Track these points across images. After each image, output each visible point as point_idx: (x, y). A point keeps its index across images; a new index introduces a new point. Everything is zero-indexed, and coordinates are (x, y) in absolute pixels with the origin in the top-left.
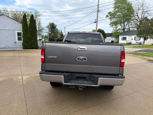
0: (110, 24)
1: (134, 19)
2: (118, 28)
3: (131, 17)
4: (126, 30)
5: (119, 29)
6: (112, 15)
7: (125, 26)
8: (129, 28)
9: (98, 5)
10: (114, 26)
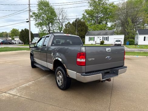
0: (36, 25)
1: (57, 22)
2: (43, 30)
3: (54, 20)
4: (51, 32)
5: (45, 30)
6: (37, 15)
7: (50, 28)
8: (53, 30)
9: (29, 5)
10: (40, 27)
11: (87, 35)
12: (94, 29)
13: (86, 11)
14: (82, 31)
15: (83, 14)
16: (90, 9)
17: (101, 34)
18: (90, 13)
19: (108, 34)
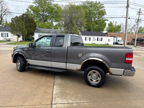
11: (37, 32)
12: (42, 27)
13: (31, 7)
14: (31, 27)
15: (28, 10)
16: (34, 5)
17: (51, 32)
18: (36, 9)
19: (57, 33)
